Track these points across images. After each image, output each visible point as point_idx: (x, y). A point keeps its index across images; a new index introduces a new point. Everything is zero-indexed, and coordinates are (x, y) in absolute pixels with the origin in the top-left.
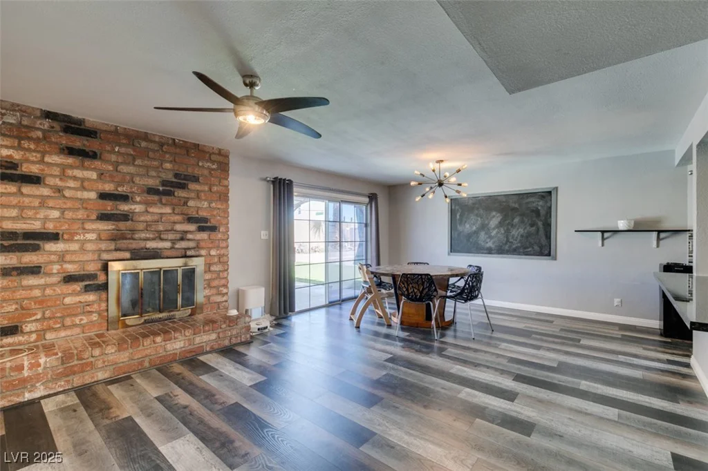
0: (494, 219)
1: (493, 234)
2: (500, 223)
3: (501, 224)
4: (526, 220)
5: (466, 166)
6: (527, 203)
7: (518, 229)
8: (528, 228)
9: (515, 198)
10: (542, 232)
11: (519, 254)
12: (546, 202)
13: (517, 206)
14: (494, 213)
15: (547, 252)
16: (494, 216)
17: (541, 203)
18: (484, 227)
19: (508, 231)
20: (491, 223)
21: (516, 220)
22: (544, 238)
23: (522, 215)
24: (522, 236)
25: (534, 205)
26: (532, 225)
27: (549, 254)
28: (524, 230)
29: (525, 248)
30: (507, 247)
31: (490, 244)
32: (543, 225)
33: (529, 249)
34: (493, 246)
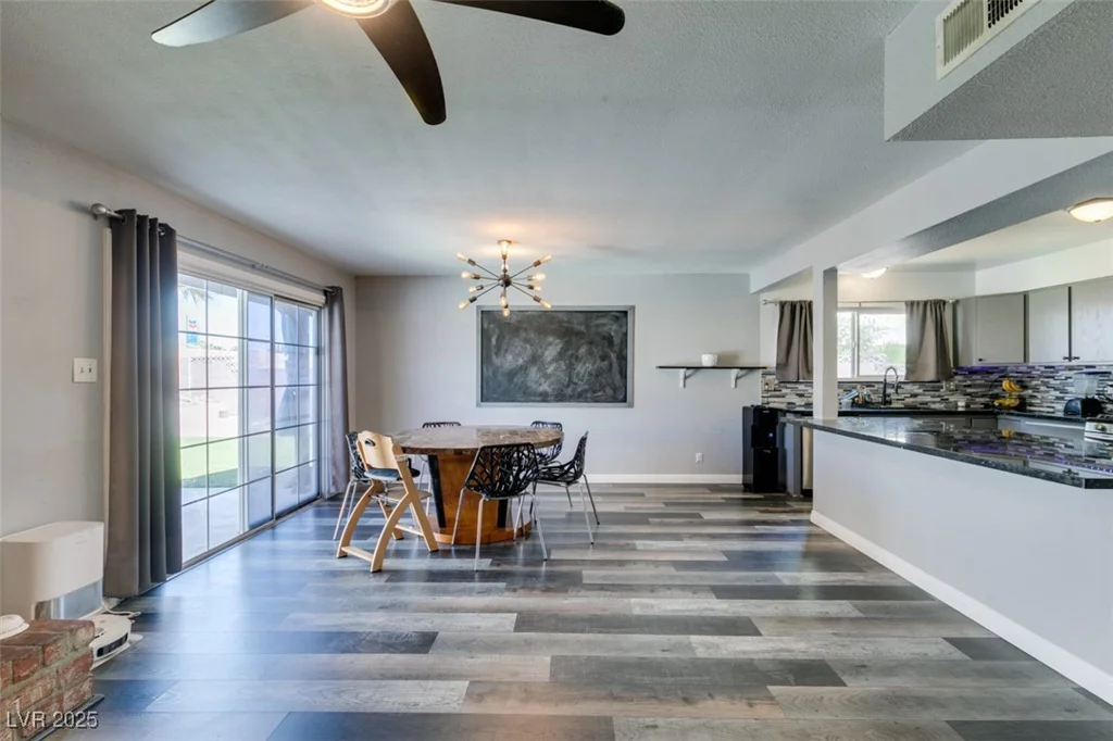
0: (550, 348)
1: (549, 371)
2: (560, 353)
3: (561, 355)
4: (595, 350)
5: (549, 257)
6: (598, 326)
7: (584, 364)
8: (598, 361)
9: (581, 318)
10: (615, 367)
11: (586, 400)
12: (621, 326)
13: (582, 328)
14: (551, 339)
15: (621, 397)
16: (550, 344)
17: (614, 327)
18: (535, 359)
19: (570, 367)
20: (547, 353)
21: (583, 350)
22: (618, 377)
23: (591, 343)
24: (590, 374)
25: (606, 329)
26: (603, 359)
27: (625, 400)
28: (593, 365)
29: (594, 392)
30: (569, 391)
31: (545, 387)
32: (618, 358)
33: (599, 394)
34: (549, 390)
